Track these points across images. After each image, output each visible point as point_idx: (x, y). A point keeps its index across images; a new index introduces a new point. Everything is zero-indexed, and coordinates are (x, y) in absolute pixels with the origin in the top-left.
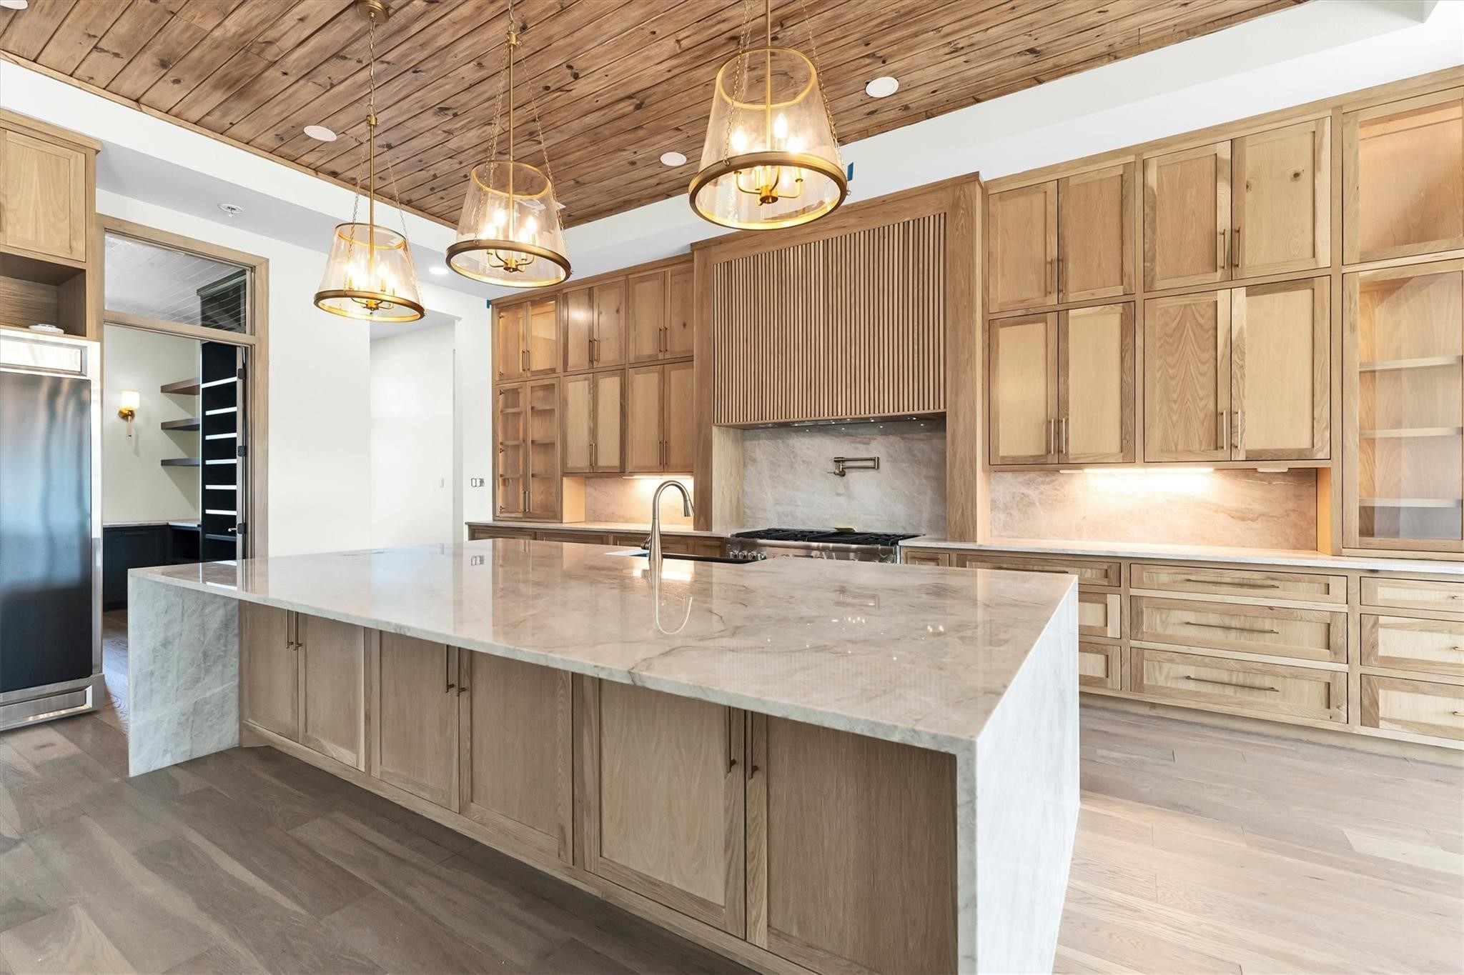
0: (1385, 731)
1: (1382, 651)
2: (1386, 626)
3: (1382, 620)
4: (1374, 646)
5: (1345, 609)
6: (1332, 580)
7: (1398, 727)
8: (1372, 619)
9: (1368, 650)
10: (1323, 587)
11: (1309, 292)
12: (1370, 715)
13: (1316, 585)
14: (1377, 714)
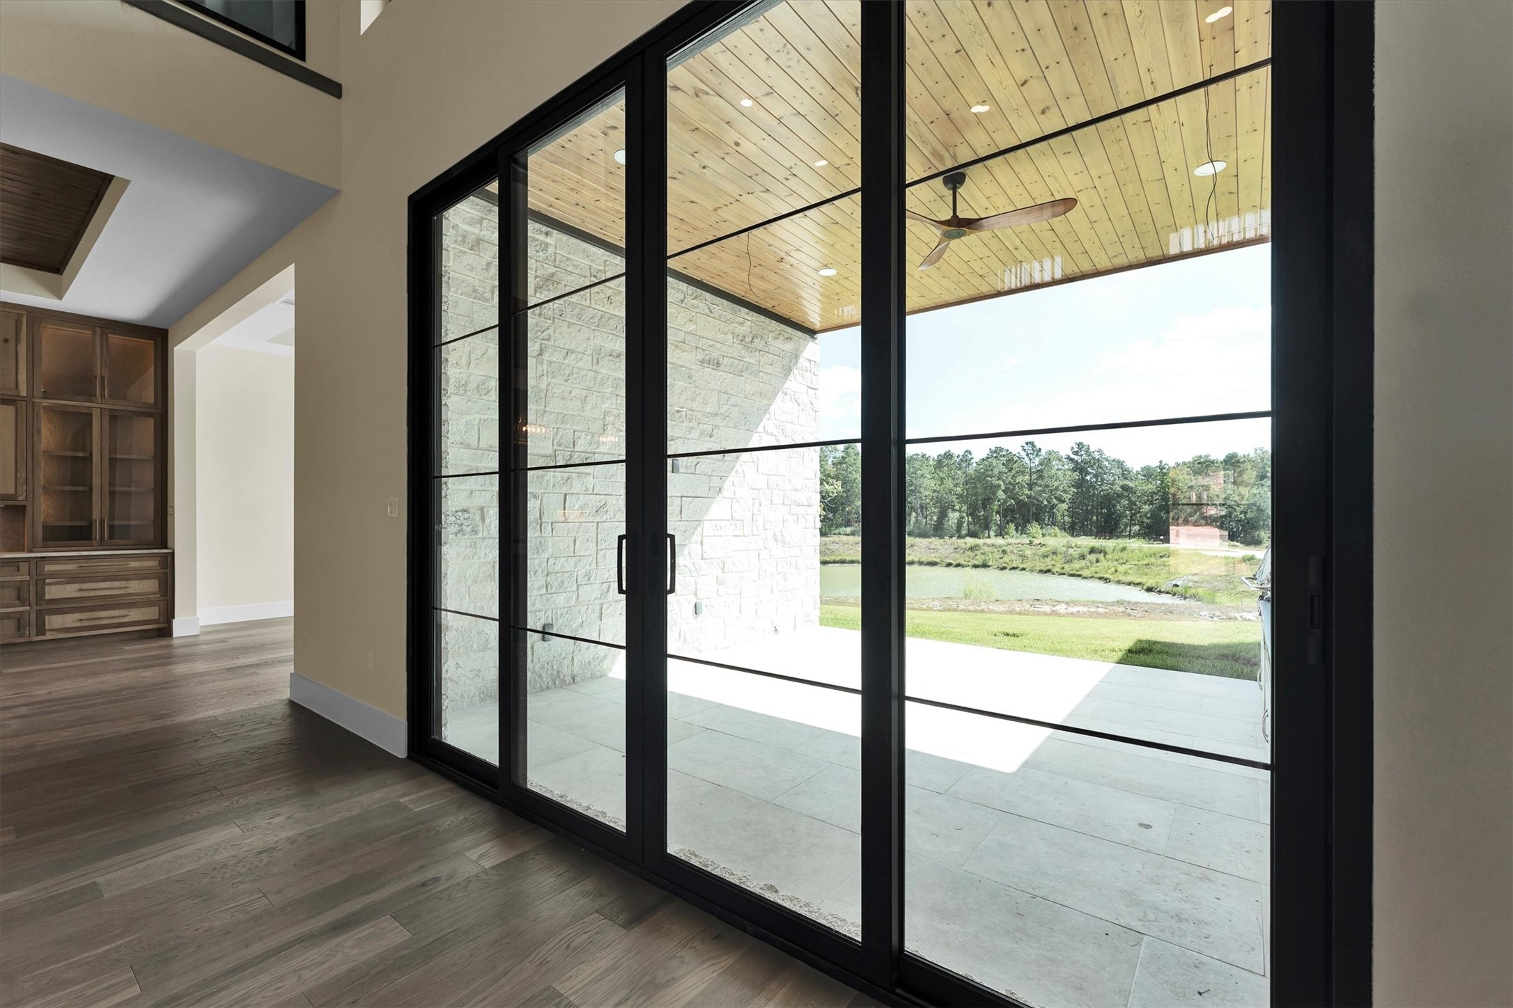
0: (49, 636)
1: (47, 597)
2: (50, 584)
3: (47, 581)
4: (44, 595)
5: (28, 578)
6: (21, 564)
7: (55, 633)
8: (42, 582)
9: (40, 595)
10: (16, 568)
11: (14, 407)
12: (41, 630)
13: (12, 568)
14: (45, 628)
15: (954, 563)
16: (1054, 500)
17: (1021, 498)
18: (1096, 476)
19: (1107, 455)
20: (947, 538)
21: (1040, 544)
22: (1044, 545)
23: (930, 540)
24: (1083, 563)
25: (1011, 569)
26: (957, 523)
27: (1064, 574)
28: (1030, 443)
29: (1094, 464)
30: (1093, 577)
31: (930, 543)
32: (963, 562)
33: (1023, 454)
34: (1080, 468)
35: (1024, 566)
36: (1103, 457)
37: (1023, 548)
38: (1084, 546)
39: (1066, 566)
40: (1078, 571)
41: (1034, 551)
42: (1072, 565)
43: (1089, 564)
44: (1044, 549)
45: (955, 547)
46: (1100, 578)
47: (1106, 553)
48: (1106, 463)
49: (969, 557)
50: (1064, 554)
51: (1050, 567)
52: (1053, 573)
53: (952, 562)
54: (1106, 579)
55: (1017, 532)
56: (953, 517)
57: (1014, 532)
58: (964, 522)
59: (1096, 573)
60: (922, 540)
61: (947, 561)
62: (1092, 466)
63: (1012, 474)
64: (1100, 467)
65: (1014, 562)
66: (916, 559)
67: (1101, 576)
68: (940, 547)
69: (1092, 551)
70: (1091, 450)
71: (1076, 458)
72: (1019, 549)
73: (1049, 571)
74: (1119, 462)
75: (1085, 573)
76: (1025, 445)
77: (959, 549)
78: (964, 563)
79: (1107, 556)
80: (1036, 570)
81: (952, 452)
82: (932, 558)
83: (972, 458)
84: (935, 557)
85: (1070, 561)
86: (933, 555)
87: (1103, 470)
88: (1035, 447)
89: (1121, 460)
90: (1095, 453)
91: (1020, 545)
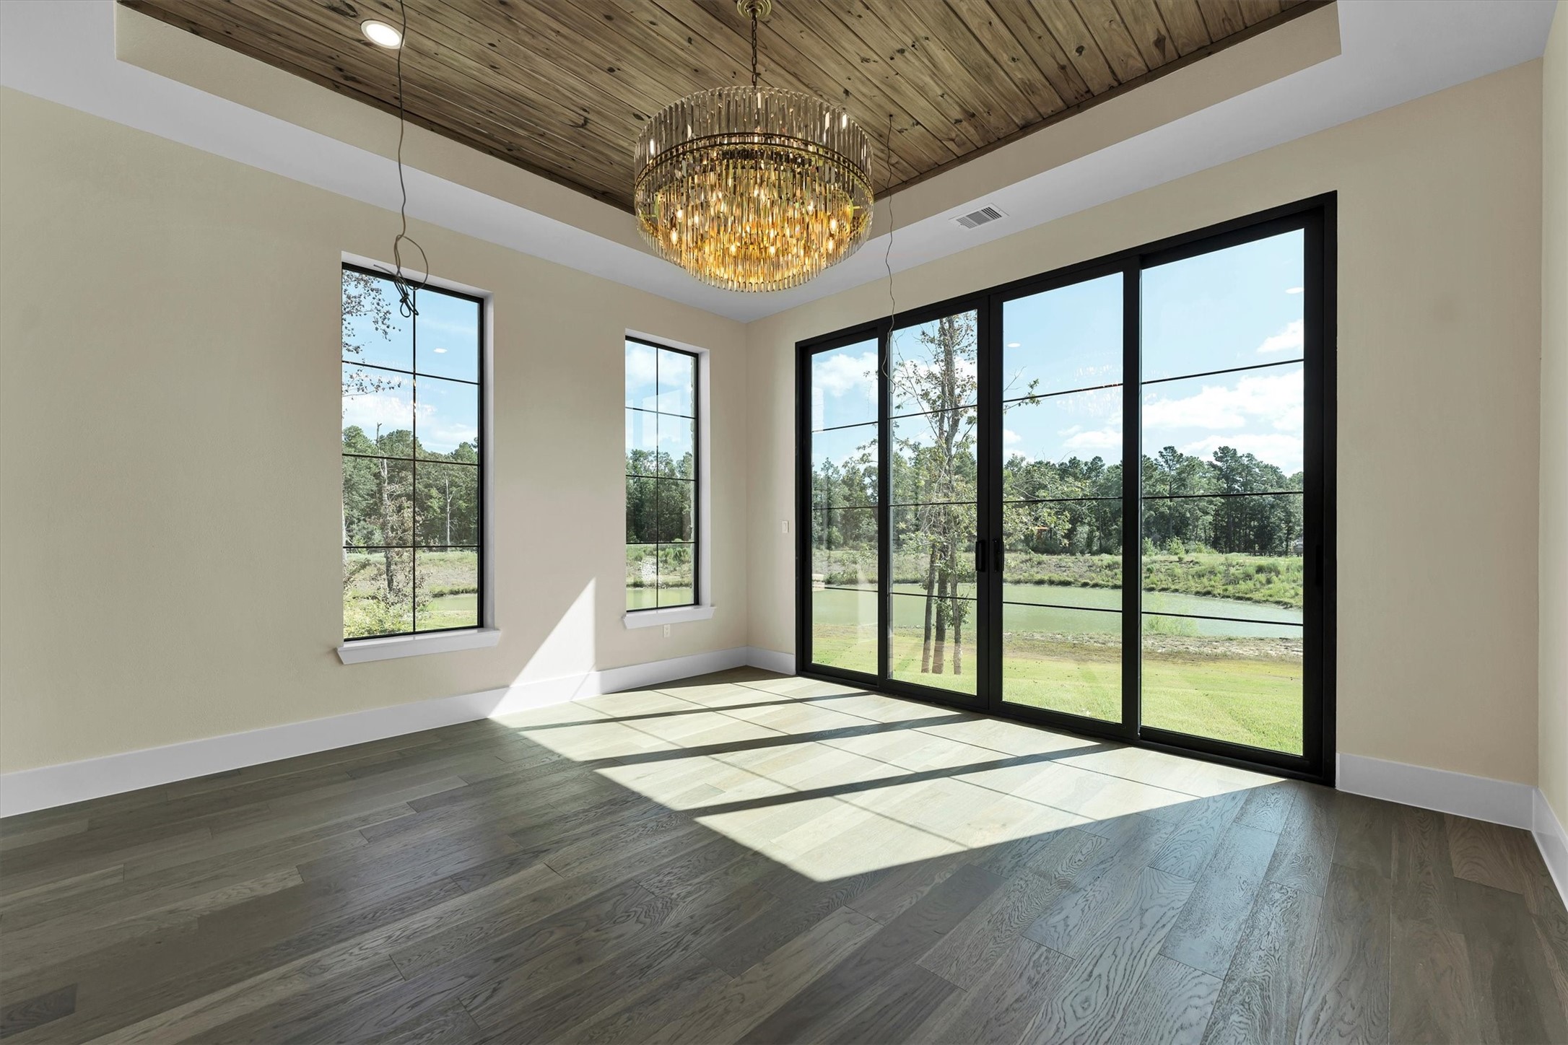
15: (1091, 583)
16: (1198, 511)
17: (1162, 509)
18: (1244, 484)
19: (1259, 460)
20: (1078, 555)
21: (1192, 561)
22: (1197, 563)
23: (1060, 557)
24: (1250, 584)
25: (1160, 590)
26: (1088, 538)
27: (1228, 597)
28: (1170, 448)
29: (1243, 470)
30: (1267, 600)
31: (1060, 560)
32: (1101, 582)
33: (1160, 459)
34: (1226, 475)
35: (1177, 587)
36: (1254, 462)
37: (1171, 566)
38: (1248, 564)
39: (1230, 588)
40: (1246, 594)
41: (1185, 570)
42: (1238, 586)
43: (1258, 585)
44: (1197, 568)
45: (1090, 564)
46: (1278, 603)
47: (1278, 573)
48: (1257, 470)
49: (1107, 575)
50: (1225, 573)
51: (1209, 589)
52: (1214, 596)
53: (1088, 581)
54: (1286, 603)
55: (1156, 547)
56: (1083, 530)
57: (1153, 548)
58: (1095, 537)
59: (1271, 596)
60: (1050, 557)
61: (1083, 581)
62: (1240, 473)
63: (1151, 483)
64: (1249, 473)
65: (1164, 582)
66: (1046, 578)
67: (1278, 599)
68: (1072, 565)
69: (1260, 570)
70: (1239, 454)
71: (1219, 464)
72: (1166, 567)
73: (1208, 593)
74: (1272, 467)
75: (1256, 596)
76: (1163, 450)
77: (1094, 568)
78: (1103, 583)
79: (1280, 576)
80: (1192, 592)
81: (1078, 459)
82: (1064, 576)
83: (1102, 466)
84: (1068, 576)
85: (1235, 581)
86: (1065, 574)
87: (1253, 478)
88: (1175, 452)
89: (1275, 465)
90: (1243, 458)
91: (1167, 563)
